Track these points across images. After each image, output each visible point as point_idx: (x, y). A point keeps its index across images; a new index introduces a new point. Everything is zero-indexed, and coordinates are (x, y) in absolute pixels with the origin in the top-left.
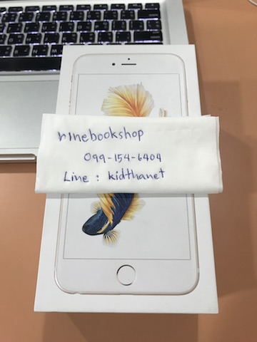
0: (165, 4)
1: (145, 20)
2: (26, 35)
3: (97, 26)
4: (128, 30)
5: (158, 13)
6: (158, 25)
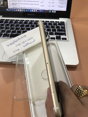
0: (66, 22)
1: (60, 26)
2: (25, 28)
3: (46, 27)
4: (55, 28)
5: (64, 24)
6: (64, 28)
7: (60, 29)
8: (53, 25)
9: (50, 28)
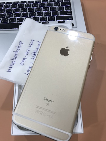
1: (64, 6)
2: (14, 14)
3: (44, 9)
4: (57, 11)
5: (70, 3)
6: (70, 8)
7: (65, 10)
8: (53, 6)
9: (50, 11)
